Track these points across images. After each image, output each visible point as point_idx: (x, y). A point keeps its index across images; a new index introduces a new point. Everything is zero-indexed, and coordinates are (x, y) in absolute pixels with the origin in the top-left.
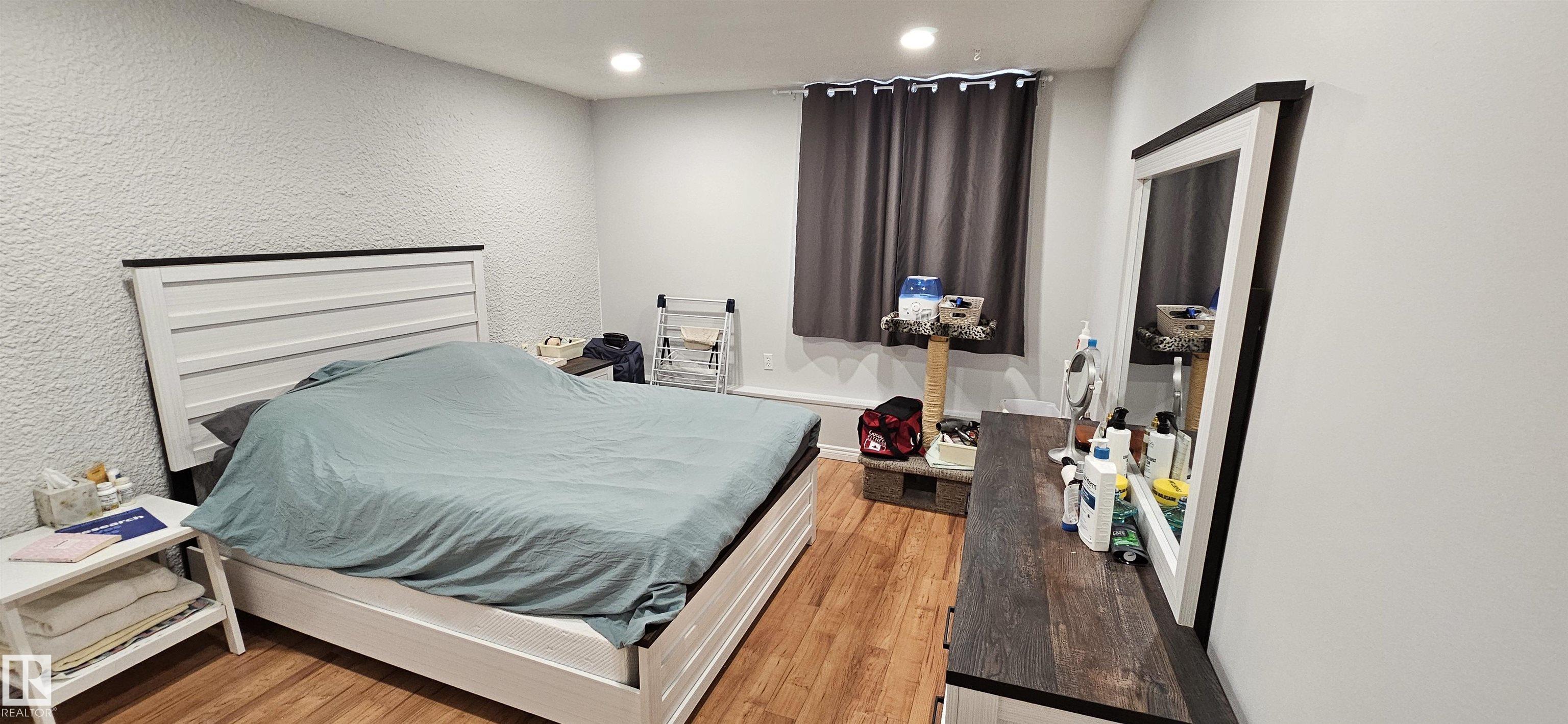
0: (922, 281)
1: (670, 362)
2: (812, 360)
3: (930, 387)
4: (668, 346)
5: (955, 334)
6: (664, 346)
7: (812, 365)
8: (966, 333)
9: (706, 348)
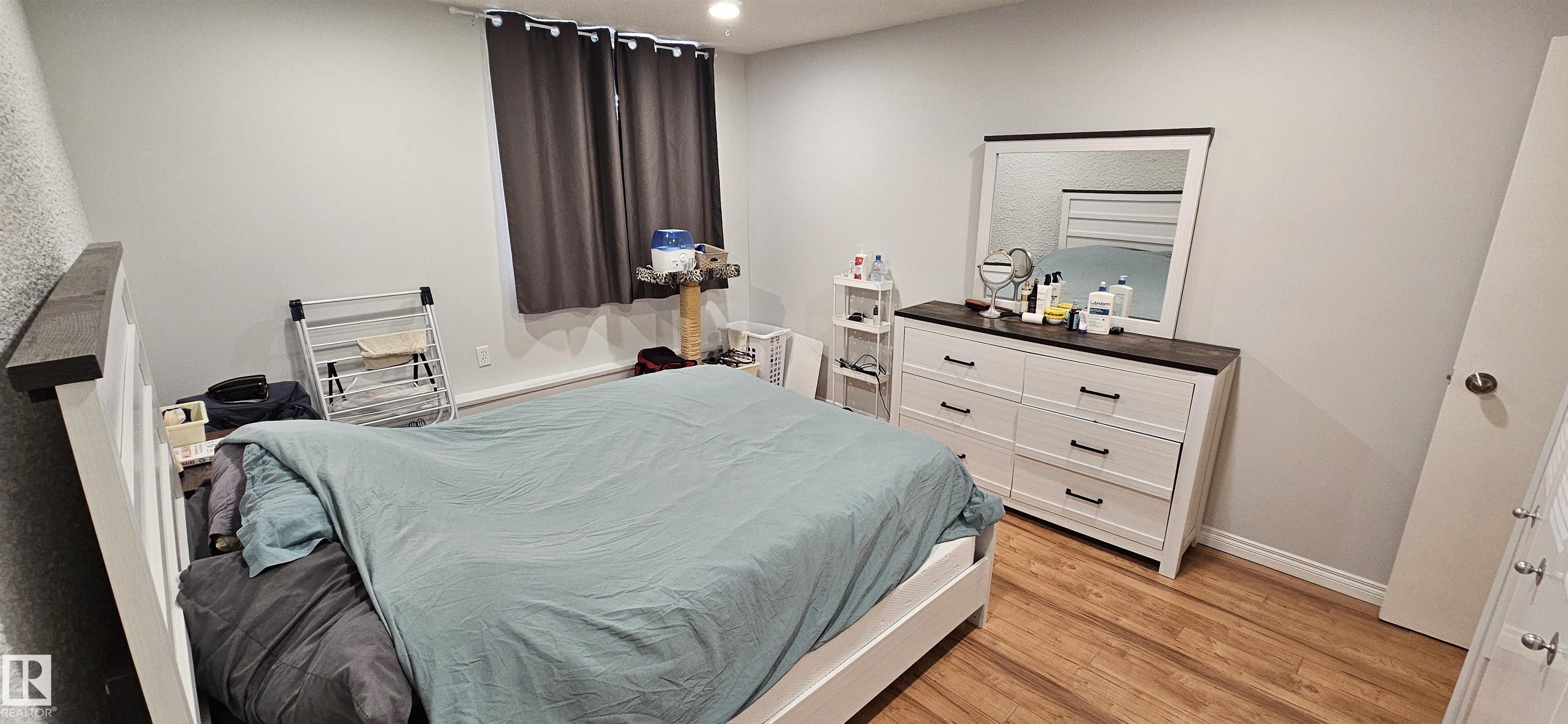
0: (669, 233)
1: (344, 397)
2: (538, 338)
3: (692, 329)
4: (336, 375)
5: (718, 276)
6: (330, 376)
7: (539, 344)
8: (725, 274)
9: (404, 360)
